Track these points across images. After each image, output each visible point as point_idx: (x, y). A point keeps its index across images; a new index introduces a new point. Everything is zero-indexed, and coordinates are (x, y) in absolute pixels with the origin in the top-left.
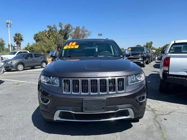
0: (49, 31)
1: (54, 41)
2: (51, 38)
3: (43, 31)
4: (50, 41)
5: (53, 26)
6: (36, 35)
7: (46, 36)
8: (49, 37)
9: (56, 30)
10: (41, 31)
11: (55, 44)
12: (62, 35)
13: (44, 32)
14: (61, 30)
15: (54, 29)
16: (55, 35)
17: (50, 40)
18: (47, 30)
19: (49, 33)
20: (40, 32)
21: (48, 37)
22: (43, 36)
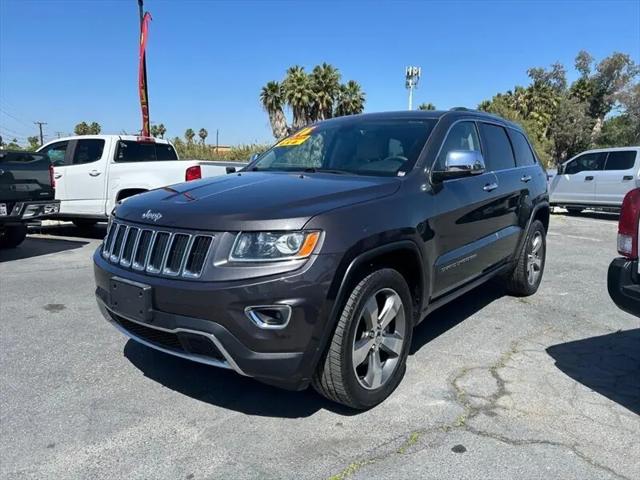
0: (531, 90)
1: (545, 125)
2: (536, 115)
3: (510, 93)
4: (531, 125)
5: (550, 70)
6: (485, 107)
7: (517, 108)
8: (531, 109)
9: (563, 85)
10: (504, 93)
11: (548, 134)
12: (583, 100)
13: (513, 92)
14: (582, 83)
15: (553, 81)
16: (555, 104)
17: (531, 122)
18: (525, 88)
19: (530, 97)
20: (499, 95)
21: (526, 110)
22: (506, 110)
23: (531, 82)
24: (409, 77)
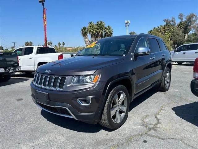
0: (165, 26)
1: (169, 37)
2: (167, 34)
3: (158, 27)
4: (165, 37)
5: (171, 19)
6: (150, 32)
7: (161, 32)
8: (165, 32)
9: (175, 24)
10: (156, 27)
11: (171, 40)
12: (181, 28)
13: (159, 27)
14: (181, 23)
15: (172, 23)
16: (173, 30)
18: (163, 25)
19: (164, 28)
20: (155, 28)
21: (163, 32)
22: (157, 32)
23: (164, 23)
24: (126, 23)
